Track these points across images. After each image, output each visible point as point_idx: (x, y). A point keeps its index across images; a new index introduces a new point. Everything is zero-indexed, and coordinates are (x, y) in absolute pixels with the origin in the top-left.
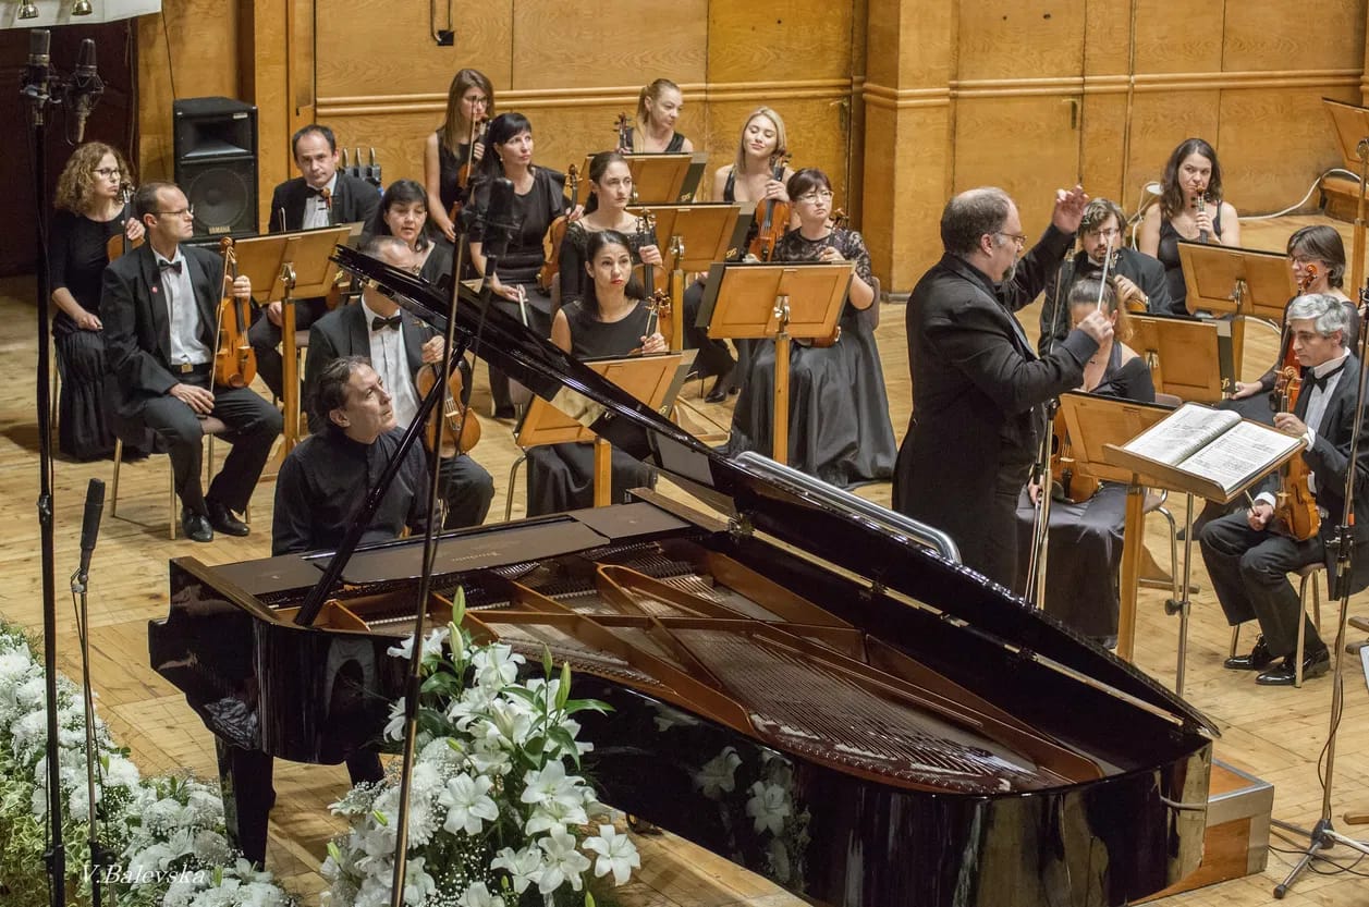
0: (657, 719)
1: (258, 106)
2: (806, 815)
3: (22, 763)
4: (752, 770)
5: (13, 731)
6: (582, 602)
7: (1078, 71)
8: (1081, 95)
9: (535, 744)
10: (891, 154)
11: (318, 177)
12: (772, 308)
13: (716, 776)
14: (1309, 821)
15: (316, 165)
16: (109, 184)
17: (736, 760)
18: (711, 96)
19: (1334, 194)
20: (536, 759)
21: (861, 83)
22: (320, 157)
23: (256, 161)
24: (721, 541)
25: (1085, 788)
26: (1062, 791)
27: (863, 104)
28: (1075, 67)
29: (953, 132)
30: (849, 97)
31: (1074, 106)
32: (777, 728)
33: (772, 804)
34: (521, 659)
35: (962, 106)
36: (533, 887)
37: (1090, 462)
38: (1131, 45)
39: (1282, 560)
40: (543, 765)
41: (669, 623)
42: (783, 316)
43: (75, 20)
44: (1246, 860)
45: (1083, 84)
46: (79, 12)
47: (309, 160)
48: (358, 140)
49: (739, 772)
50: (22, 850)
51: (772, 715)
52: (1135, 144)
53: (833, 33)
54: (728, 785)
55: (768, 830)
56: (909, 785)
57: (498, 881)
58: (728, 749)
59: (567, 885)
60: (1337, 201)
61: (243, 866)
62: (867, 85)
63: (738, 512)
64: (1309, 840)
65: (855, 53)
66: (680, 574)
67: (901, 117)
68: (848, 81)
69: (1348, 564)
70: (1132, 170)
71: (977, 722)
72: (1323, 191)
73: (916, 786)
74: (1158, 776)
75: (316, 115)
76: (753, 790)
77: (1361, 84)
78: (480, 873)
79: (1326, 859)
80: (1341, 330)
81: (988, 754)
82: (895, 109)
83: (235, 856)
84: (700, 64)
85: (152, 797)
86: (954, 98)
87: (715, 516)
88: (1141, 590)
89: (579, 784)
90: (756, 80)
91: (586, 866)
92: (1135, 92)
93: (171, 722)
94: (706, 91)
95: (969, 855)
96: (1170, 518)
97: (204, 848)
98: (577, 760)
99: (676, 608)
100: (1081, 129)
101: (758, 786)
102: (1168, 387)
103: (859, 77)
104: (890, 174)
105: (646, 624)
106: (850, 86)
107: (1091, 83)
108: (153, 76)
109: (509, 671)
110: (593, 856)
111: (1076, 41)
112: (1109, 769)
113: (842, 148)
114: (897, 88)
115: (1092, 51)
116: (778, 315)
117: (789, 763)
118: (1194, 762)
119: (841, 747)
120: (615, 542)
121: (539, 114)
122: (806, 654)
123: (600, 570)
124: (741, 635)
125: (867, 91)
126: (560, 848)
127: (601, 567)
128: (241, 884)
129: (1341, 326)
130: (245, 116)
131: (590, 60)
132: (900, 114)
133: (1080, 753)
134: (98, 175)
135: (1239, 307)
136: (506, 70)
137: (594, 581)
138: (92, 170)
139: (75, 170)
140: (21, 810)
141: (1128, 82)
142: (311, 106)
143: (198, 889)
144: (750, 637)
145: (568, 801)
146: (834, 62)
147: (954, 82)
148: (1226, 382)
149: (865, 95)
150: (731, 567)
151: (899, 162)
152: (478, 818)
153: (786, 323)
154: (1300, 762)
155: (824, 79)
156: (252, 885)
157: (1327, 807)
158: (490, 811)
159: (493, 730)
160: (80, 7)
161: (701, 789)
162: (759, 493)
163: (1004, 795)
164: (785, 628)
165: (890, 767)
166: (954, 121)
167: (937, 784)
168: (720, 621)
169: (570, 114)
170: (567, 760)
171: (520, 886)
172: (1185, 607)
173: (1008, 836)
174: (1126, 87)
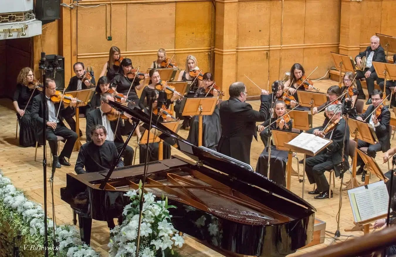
0: (186, 209)
1: (64, 56)
2: (222, 231)
3: (26, 222)
4: (209, 221)
5: (22, 214)
6: (165, 182)
7: (268, 44)
8: (269, 50)
9: (160, 215)
10: (222, 66)
11: (80, 75)
12: (198, 108)
13: (200, 222)
14: (334, 231)
15: (79, 72)
16: (30, 79)
17: (205, 219)
18: (176, 52)
19: (332, 74)
20: (161, 219)
21: (214, 48)
22: (80, 71)
23: (64, 71)
24: (195, 167)
25: (285, 224)
26: (282, 224)
27: (214, 53)
28: (267, 43)
29: (237, 60)
30: (210, 52)
31: (267, 53)
32: (214, 211)
33: (214, 229)
34: (155, 196)
35: (239, 54)
36: (160, 249)
37: (279, 146)
38: (281, 38)
39: (323, 168)
40: (162, 221)
41: (186, 187)
42: (201, 110)
43: (21, 37)
44: (319, 240)
45: (269, 48)
46: (23, 35)
47: (77, 71)
48: (88, 64)
49: (206, 221)
50: (28, 243)
51: (213, 208)
52: (282, 62)
53: (206, 36)
54: (203, 224)
55: (213, 235)
56: (246, 223)
57: (152, 247)
58: (203, 216)
59: (168, 248)
60: (333, 76)
61: (85, 245)
62: (215, 49)
63: (200, 160)
64: (334, 235)
65: (212, 41)
66: (186, 175)
67: (224, 57)
68: (210, 48)
69: (343, 170)
70: (282, 69)
71: (260, 209)
72: (330, 74)
73: (248, 224)
74: (302, 221)
75: (77, 58)
76: (209, 225)
77: (339, 46)
78: (147, 245)
79: (338, 239)
80: (340, 112)
81: (263, 216)
82: (222, 55)
83: (83, 243)
84: (174, 44)
85: (61, 230)
86: (237, 52)
87: (194, 162)
88: (291, 176)
89: (170, 225)
90: (187, 48)
91: (173, 243)
92: (282, 50)
93: (59, 212)
94: (175, 51)
95: (261, 240)
96: (297, 158)
97: (75, 241)
98: (170, 219)
99: (186, 183)
100: (269, 59)
101: (210, 224)
102: (296, 127)
103: (213, 47)
104: (221, 71)
105: (180, 187)
106: (210, 49)
107: (271, 47)
108: (37, 49)
109: (152, 199)
110: (174, 241)
111: (268, 37)
112: (292, 219)
113: (209, 64)
114: (223, 50)
115: (271, 39)
116: (199, 110)
117: (218, 219)
118: (311, 218)
119: (230, 215)
120: (171, 168)
121: (133, 57)
122: (219, 194)
123: (168, 175)
124: (202, 189)
125: (215, 50)
126: (166, 239)
127: (168, 174)
128: (86, 250)
129: (340, 111)
130: (61, 59)
131: (146, 43)
132: (224, 56)
133: (285, 216)
134: (28, 76)
135: (312, 106)
136: (125, 46)
137: (166, 177)
138: (26, 75)
139: (22, 75)
140: (27, 233)
141: (281, 47)
142: (76, 56)
143: (75, 251)
144: (205, 190)
145: (168, 229)
146: (207, 43)
147: (237, 48)
148: (310, 125)
149: (215, 51)
150: (197, 173)
151: (224, 69)
152: (147, 233)
153: (202, 112)
154: (331, 217)
155: (204, 47)
156: (88, 250)
157: (338, 227)
158: (150, 231)
159: (150, 213)
160: (23, 34)
161: (197, 225)
162: (204, 156)
163: (268, 225)
164: (212, 188)
165: (241, 220)
166: (237, 57)
167: (253, 223)
168: (198, 186)
169: (140, 57)
170: (167, 219)
171: (157, 248)
172: (304, 181)
173: (269, 236)
174: (280, 48)
